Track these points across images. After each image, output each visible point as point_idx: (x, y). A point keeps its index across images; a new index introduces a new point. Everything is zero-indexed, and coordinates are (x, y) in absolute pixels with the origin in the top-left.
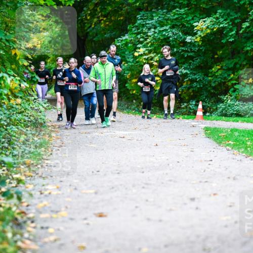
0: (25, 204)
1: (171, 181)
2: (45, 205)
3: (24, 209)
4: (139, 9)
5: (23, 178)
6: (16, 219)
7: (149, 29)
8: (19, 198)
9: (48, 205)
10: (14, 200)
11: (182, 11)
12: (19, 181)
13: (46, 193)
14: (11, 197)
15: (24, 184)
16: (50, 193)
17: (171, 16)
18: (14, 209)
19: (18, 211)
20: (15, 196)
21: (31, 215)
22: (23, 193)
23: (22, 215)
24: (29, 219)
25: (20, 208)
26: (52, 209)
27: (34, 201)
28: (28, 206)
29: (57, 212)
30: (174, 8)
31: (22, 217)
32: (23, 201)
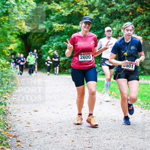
0: (8, 107)
1: (61, 98)
2: (15, 107)
3: (7, 109)
4: (50, 35)
5: (7, 97)
6: (4, 112)
7: (54, 43)
8: (5, 105)
9: (16, 107)
10: (4, 106)
11: (66, 36)
12: (5, 98)
14: (3, 104)
15: (7, 100)
16: (17, 103)
17: (62, 38)
18: (3, 109)
19: (5, 110)
20: (4, 104)
21: (10, 111)
22: (7, 103)
23: (7, 111)
26: (18, 109)
27: (11, 106)
28: (9, 108)
29: (20, 110)
30: (63, 35)
31: (6, 112)
32: (7, 106)
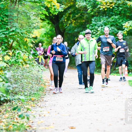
0: (31, 122)
1: (110, 109)
2: (42, 122)
3: (30, 124)
4: (93, 16)
5: (30, 107)
6: (26, 130)
7: (99, 27)
8: (28, 119)
9: (44, 122)
10: (25, 120)
11: (117, 17)
12: (28, 109)
13: (43, 116)
14: (24, 118)
15: (31, 111)
16: (44, 116)
17: (110, 20)
19: (27, 125)
20: (26, 117)
21: (34, 128)
22: (30, 116)
23: (30, 127)
24: (33, 129)
25: (29, 123)
26: (46, 124)
27: (36, 120)
28: (32, 122)
29: (48, 126)
30: (112, 15)
31: (29, 129)
32: (30, 120)
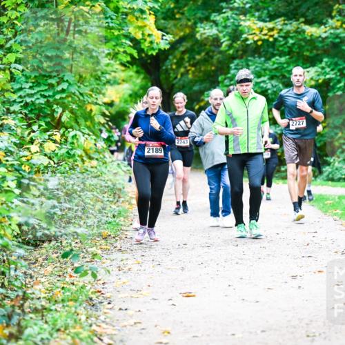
0: (101, 282)
1: (269, 255)
2: (124, 283)
3: (99, 288)
4: (233, 58)
5: (99, 252)
6: (91, 299)
8: (94, 276)
9: (127, 284)
10: (89, 278)
11: (283, 59)
12: (95, 255)
13: (126, 269)
14: (86, 273)
15: (100, 259)
16: (129, 270)
17: (269, 65)
18: (88, 288)
19: (92, 290)
20: (90, 272)
21: (108, 295)
22: (99, 269)
23: (99, 294)
24: (106, 298)
25: (96, 286)
26: (132, 288)
27: (113, 278)
28: (104, 284)
29: (138, 291)
30: (274, 55)
31: (97, 297)
32: (98, 278)
